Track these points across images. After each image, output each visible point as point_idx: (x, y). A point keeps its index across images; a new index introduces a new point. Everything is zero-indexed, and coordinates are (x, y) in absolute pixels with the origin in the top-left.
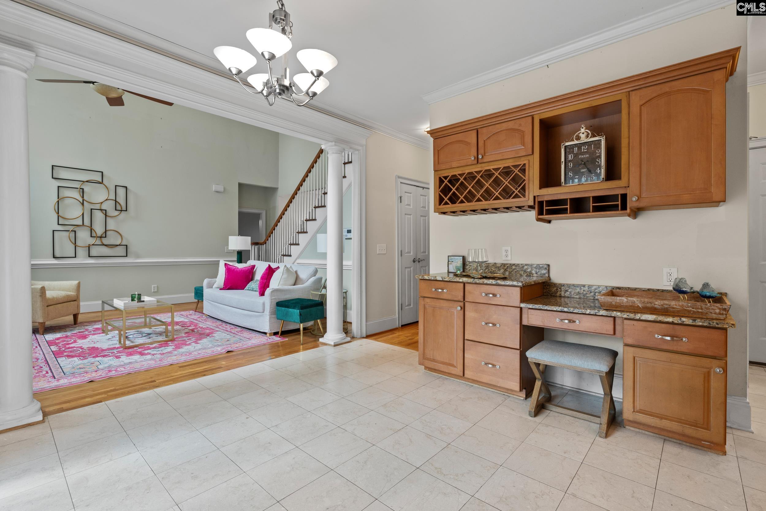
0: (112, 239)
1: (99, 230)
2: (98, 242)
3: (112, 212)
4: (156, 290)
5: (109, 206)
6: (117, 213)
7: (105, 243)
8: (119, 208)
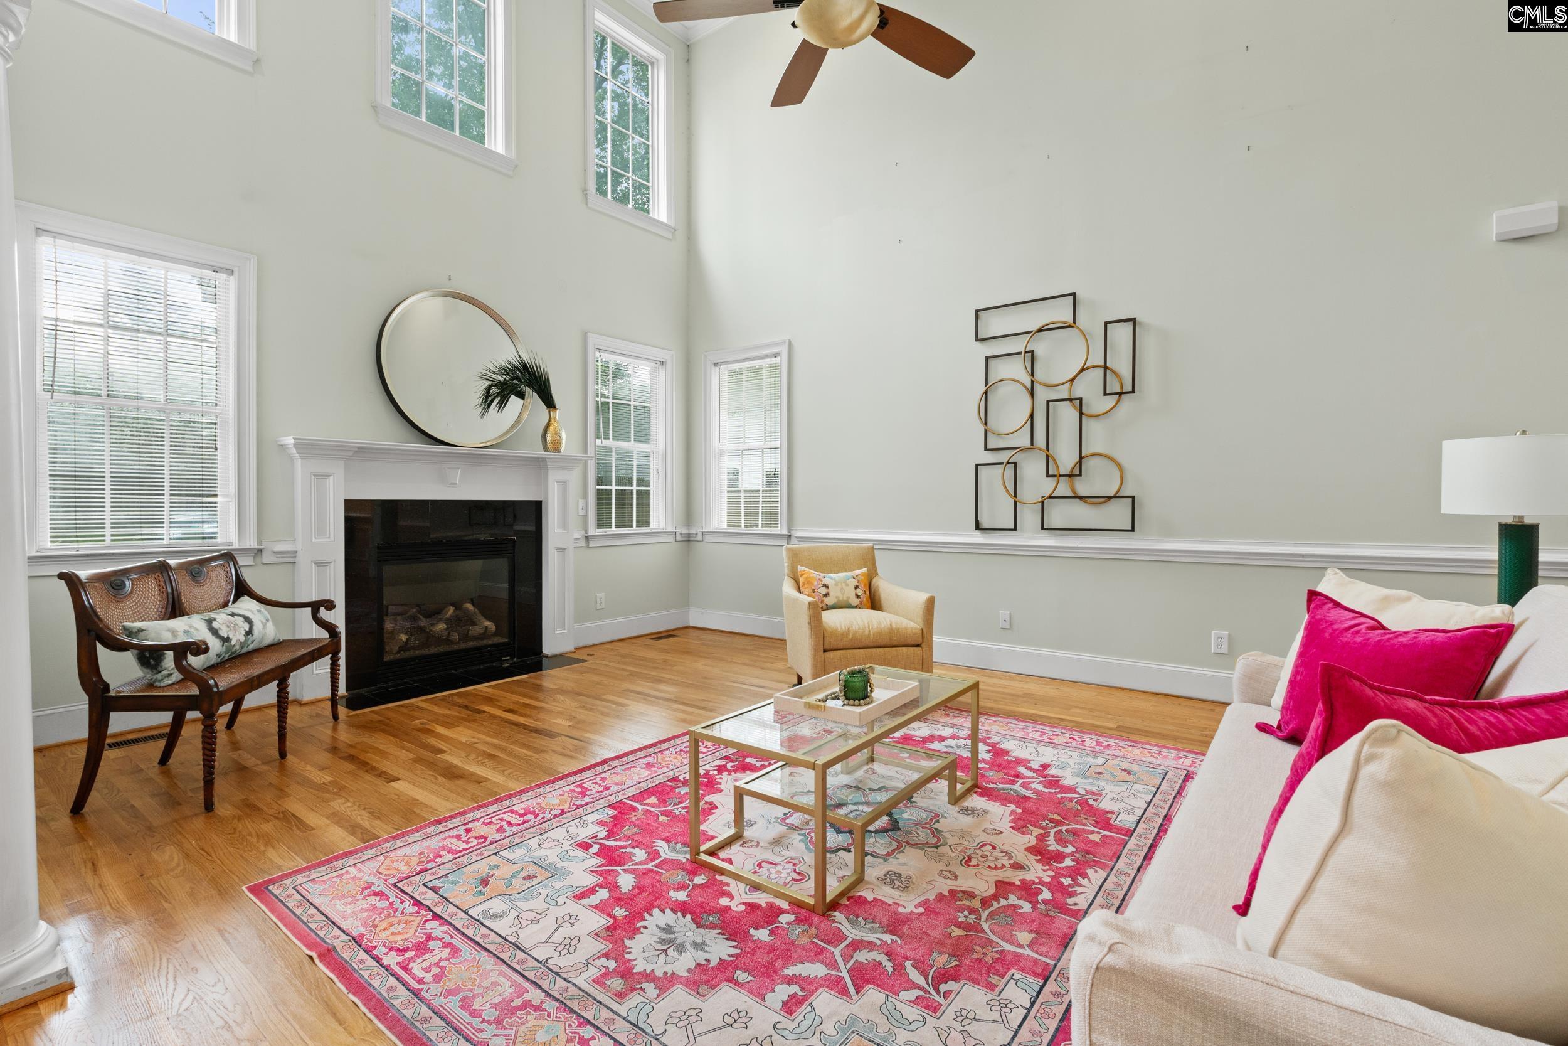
0: (1099, 480)
1: (1066, 459)
2: (1063, 489)
3: (1099, 403)
4: (1224, 649)
5: (1089, 388)
6: (1111, 401)
7: (1082, 492)
8: (1113, 386)
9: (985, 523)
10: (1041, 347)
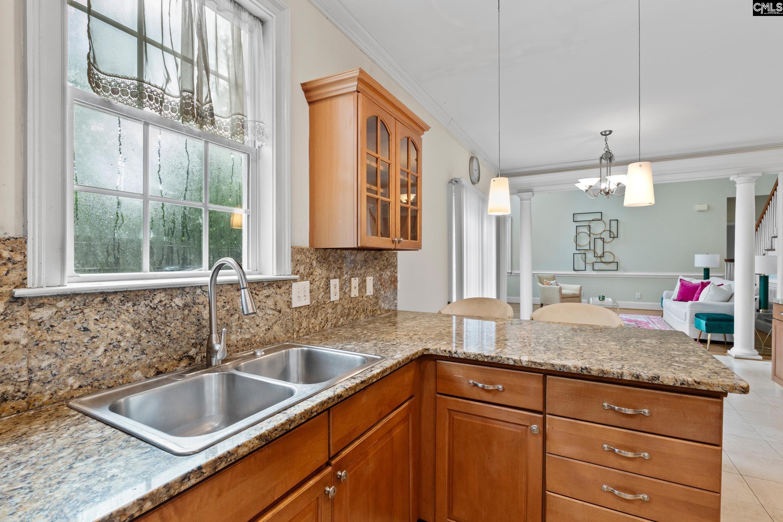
0: (608, 258)
1: (599, 252)
2: (599, 260)
3: (607, 239)
4: (639, 297)
5: (606, 235)
6: (611, 239)
7: (603, 261)
8: (612, 236)
9: (576, 269)
10: (592, 225)
